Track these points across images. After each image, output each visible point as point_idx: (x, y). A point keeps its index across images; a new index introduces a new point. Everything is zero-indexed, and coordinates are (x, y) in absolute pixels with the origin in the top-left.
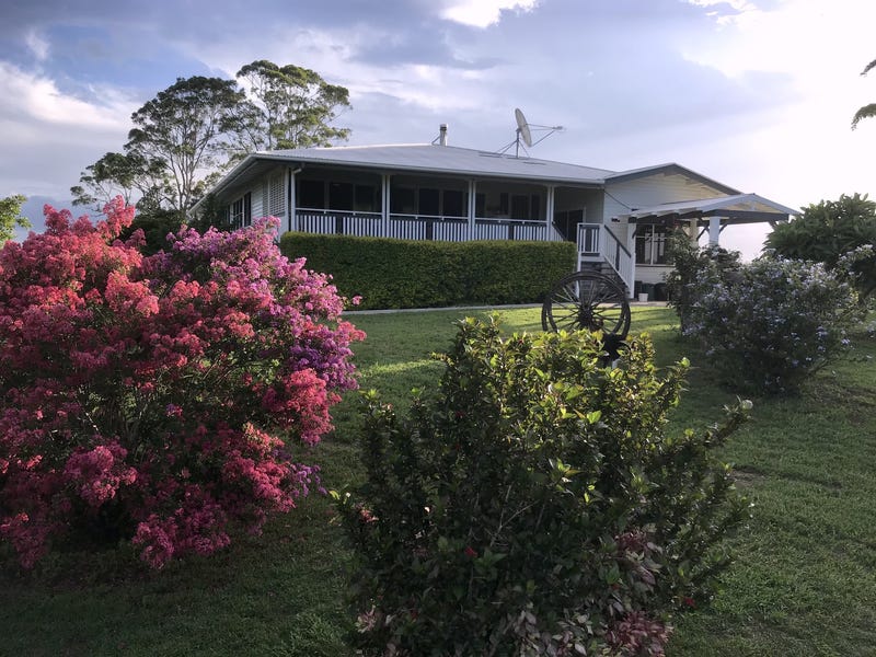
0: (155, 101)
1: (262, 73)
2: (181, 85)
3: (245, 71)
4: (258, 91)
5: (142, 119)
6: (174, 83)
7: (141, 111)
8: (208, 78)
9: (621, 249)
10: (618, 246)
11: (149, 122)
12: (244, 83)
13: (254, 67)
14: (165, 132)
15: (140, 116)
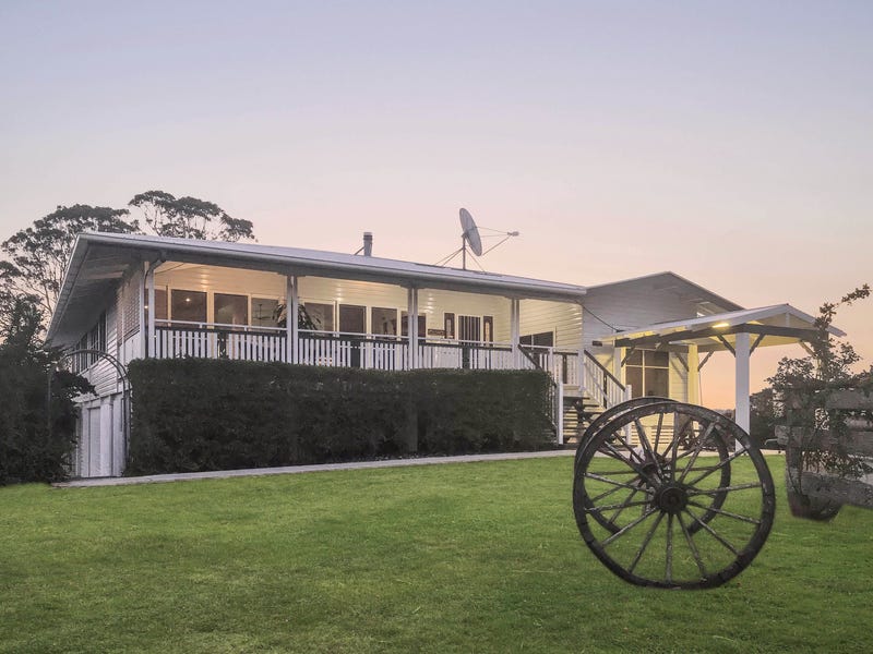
0: (29, 230)
1: (157, 203)
2: (63, 214)
3: (137, 200)
4: (153, 223)
5: (13, 250)
6: (54, 211)
7: (14, 239)
8: (93, 207)
9: (610, 380)
10: (605, 376)
11: (21, 253)
12: (136, 214)
13: (148, 196)
14: (39, 264)
15: (12, 245)
